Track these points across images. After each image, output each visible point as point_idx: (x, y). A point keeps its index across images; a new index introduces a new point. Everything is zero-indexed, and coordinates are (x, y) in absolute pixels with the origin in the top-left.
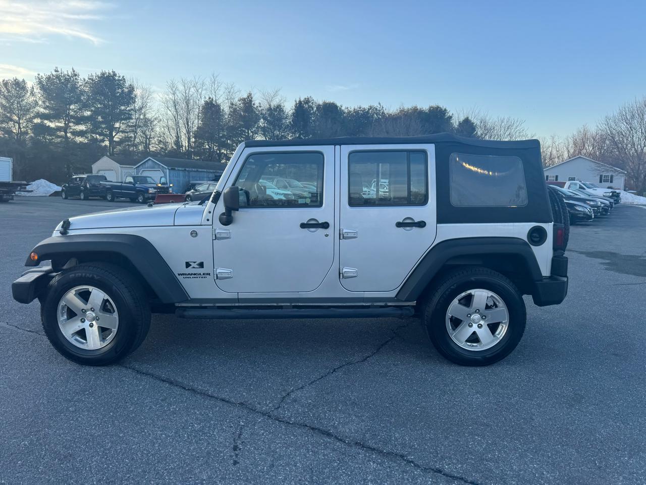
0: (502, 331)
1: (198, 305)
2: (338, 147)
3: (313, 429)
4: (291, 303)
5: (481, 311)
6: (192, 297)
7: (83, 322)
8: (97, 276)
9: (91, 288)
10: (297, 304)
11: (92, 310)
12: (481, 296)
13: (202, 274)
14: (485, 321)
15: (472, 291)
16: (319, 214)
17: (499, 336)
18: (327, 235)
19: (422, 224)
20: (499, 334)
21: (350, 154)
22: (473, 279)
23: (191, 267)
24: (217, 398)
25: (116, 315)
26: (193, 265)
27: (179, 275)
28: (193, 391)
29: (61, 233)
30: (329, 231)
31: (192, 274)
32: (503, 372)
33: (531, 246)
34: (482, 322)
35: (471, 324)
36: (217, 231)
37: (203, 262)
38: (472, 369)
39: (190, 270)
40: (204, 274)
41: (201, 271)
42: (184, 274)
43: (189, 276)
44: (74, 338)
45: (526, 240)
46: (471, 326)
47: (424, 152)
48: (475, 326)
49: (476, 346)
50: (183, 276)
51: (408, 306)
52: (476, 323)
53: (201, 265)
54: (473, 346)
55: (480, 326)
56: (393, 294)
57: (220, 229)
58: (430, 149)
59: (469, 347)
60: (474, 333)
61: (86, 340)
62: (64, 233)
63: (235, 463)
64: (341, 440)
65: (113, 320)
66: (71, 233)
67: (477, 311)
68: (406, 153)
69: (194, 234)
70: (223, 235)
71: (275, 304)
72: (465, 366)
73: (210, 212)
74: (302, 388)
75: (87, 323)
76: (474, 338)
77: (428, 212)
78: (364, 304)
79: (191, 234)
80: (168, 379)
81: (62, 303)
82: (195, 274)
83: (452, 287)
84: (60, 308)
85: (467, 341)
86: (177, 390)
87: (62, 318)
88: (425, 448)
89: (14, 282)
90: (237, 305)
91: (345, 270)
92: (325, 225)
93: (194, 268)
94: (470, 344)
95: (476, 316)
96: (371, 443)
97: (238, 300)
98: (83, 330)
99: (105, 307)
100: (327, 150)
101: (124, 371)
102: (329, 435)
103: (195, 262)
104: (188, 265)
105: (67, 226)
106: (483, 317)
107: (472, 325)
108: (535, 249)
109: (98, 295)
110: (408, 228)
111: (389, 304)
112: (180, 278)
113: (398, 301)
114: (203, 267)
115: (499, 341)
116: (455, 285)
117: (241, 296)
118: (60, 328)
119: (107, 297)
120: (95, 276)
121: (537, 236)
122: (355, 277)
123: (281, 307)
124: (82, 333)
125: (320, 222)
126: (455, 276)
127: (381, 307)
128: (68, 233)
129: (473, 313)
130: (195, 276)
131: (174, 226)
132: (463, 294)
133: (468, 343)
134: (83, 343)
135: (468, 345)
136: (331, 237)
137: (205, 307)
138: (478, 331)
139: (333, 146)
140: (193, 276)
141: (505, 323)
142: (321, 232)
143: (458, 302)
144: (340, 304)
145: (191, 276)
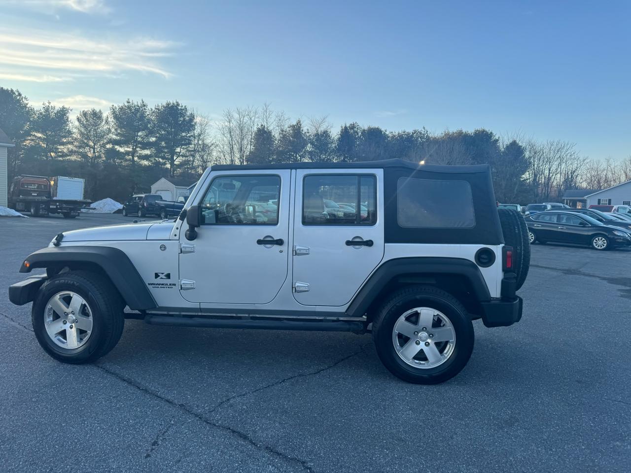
0: (449, 351)
1: (166, 313)
2: (294, 171)
3: (234, 432)
4: (249, 314)
5: (428, 329)
6: (159, 306)
7: (65, 323)
8: (77, 283)
9: (72, 294)
10: (255, 315)
11: (73, 313)
12: (427, 314)
13: (168, 284)
14: (432, 340)
15: (419, 309)
16: (274, 232)
17: (446, 356)
18: (281, 252)
19: (369, 243)
20: (446, 353)
21: (305, 177)
22: (418, 297)
23: (159, 277)
24: (162, 399)
25: (91, 318)
26: (162, 276)
27: (149, 284)
28: (146, 391)
29: (54, 244)
30: (284, 248)
31: (160, 284)
32: (449, 391)
33: (480, 268)
34: (429, 341)
35: (418, 342)
36: (182, 246)
37: (170, 274)
38: (418, 386)
39: (158, 281)
40: (170, 284)
41: (168, 281)
42: (153, 284)
43: (158, 286)
44: (58, 337)
45: (473, 260)
46: (418, 343)
47: (374, 176)
48: (422, 344)
49: (424, 364)
50: (152, 286)
51: (359, 321)
52: (423, 341)
53: (168, 276)
54: (420, 364)
55: (427, 344)
56: (343, 309)
57: (186, 243)
58: (379, 173)
59: (417, 365)
60: (422, 351)
61: (66, 340)
62: (57, 245)
63: (148, 456)
64: (254, 444)
65: (88, 323)
66: (63, 244)
67: (424, 329)
68: (357, 177)
69: (163, 248)
70: (188, 250)
71: (234, 315)
72: (412, 383)
73: (177, 228)
74: (244, 395)
75: (68, 325)
76: (421, 356)
77: (376, 232)
78: (317, 318)
79: (161, 248)
80: (129, 379)
81: (49, 306)
82: (163, 284)
83: (398, 304)
84: (47, 310)
85: (415, 358)
86: (132, 389)
87: (48, 319)
88: (329, 457)
89: (11, 286)
90: (200, 314)
91: (297, 284)
92: (280, 242)
93: (162, 278)
94: (418, 361)
95: (423, 334)
96: (280, 449)
97: (200, 310)
98: (65, 331)
99: (84, 311)
100: (284, 174)
101: (95, 369)
102: (245, 438)
103: (163, 274)
104: (157, 276)
105: (60, 238)
106: (431, 335)
107: (420, 342)
108: (483, 270)
109: (78, 300)
110: (357, 247)
111: (341, 319)
112: (150, 287)
113: (348, 316)
114: (169, 278)
115: (446, 360)
116: (401, 303)
117: (203, 306)
118: (46, 328)
119: (84, 302)
120: (75, 283)
121: (485, 258)
122: (307, 291)
123: (240, 318)
124: (63, 334)
125: (275, 239)
126: (402, 294)
127: (333, 321)
128: (61, 244)
129: (420, 331)
130: (163, 286)
131: (147, 240)
132: (409, 312)
133: (416, 361)
134: (63, 343)
135: (416, 363)
136: (285, 254)
137: (172, 316)
138: (425, 349)
139: (290, 170)
140: (161, 286)
141: (452, 343)
142: (276, 248)
143: (404, 319)
144: (295, 317)
145: (160, 286)
